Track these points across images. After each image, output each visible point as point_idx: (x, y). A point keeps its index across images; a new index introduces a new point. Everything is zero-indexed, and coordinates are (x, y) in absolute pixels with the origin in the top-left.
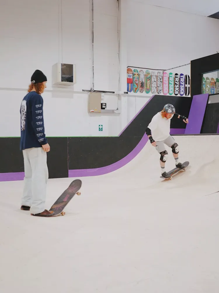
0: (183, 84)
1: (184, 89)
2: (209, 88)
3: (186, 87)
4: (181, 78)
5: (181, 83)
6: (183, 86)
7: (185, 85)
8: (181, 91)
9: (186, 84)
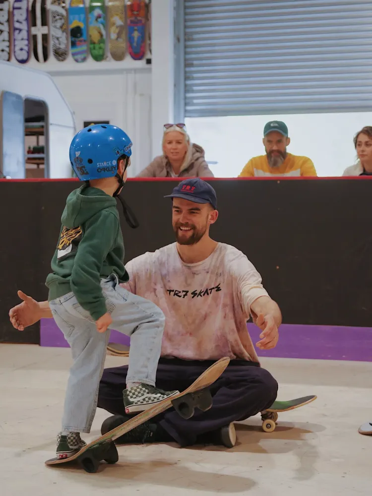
0: (24, 26)
1: (26, 42)
2: (121, 27)
3: (35, 37)
4: (16, 12)
5: (17, 25)
6: (24, 34)
7: (29, 31)
8: (17, 48)
9: (34, 25)
